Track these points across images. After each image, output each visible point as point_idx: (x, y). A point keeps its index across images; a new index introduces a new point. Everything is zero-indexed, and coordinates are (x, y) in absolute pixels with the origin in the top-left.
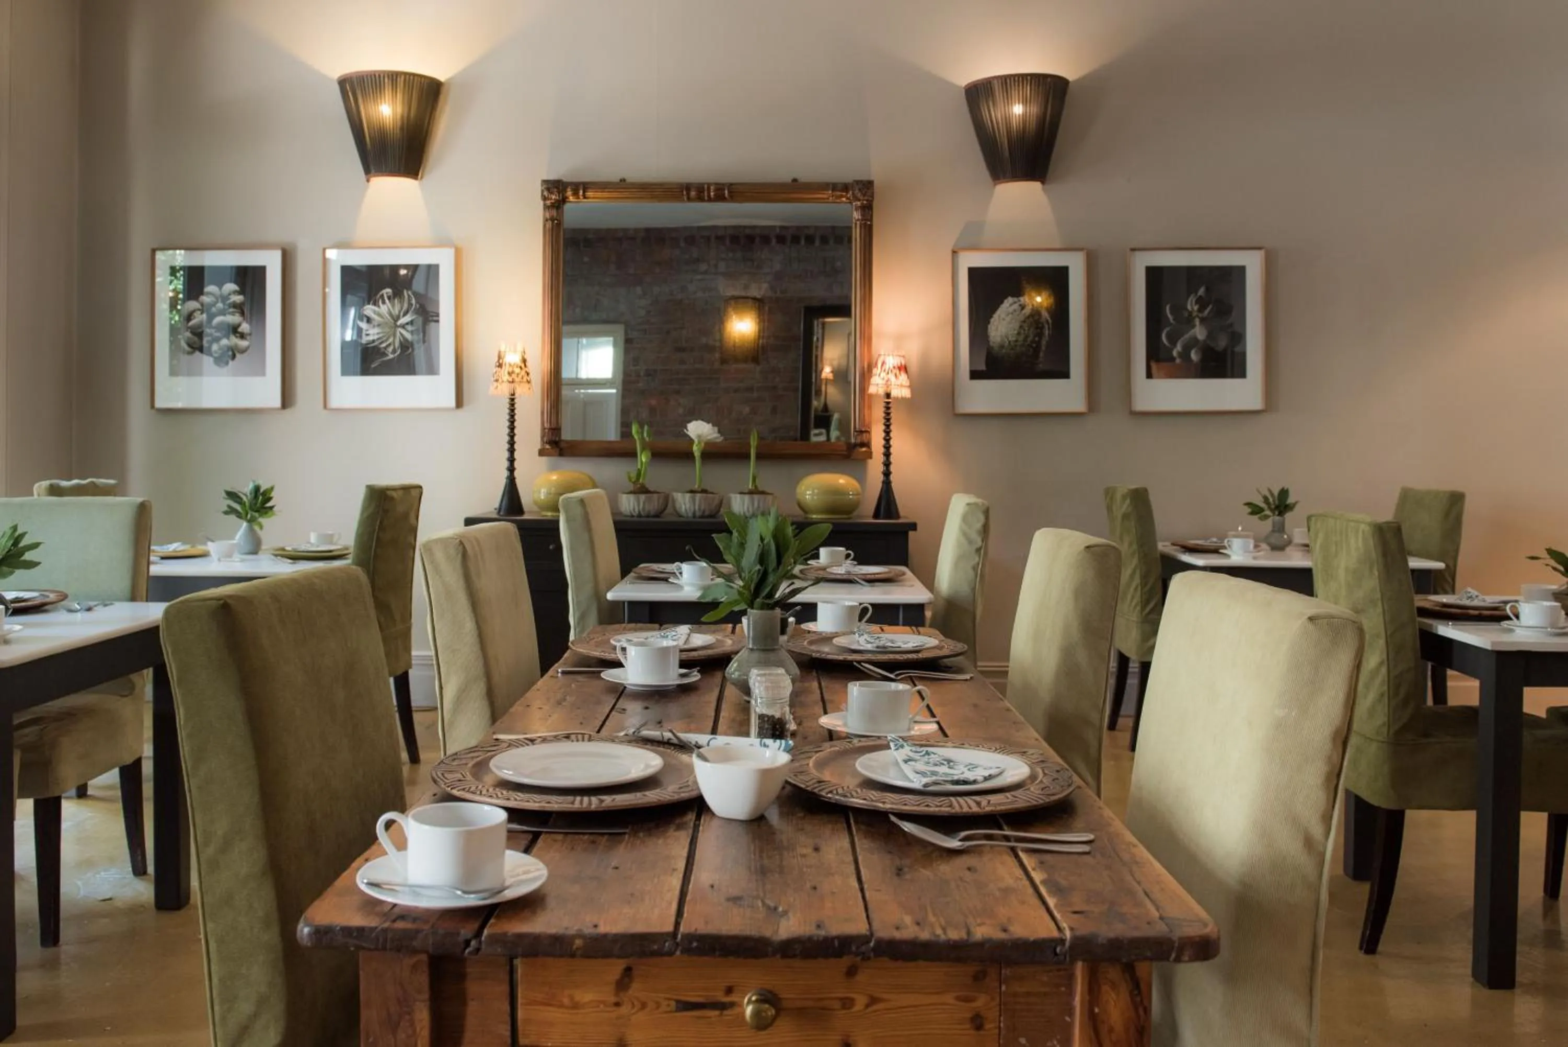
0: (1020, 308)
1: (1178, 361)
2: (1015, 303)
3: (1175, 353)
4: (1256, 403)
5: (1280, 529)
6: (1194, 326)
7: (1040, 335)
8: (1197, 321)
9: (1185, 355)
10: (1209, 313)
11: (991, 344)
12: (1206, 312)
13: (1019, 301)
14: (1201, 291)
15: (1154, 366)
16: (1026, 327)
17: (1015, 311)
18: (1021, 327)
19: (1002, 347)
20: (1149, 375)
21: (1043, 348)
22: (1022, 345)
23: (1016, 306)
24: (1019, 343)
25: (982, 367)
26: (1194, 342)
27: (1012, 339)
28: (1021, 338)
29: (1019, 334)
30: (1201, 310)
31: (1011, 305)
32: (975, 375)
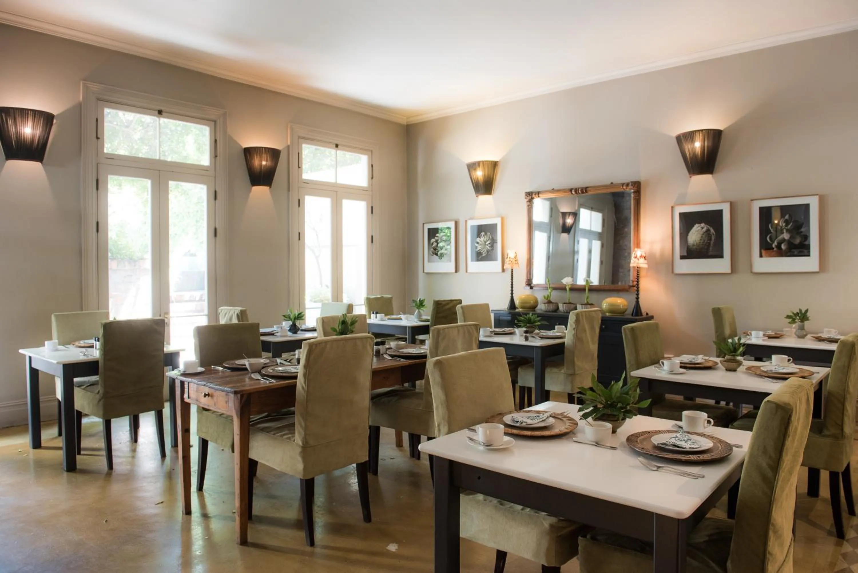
0: (701, 229)
1: (775, 249)
2: (699, 226)
3: (774, 246)
4: (816, 269)
5: (802, 328)
6: (783, 233)
7: (710, 240)
8: (785, 231)
9: (779, 246)
10: (791, 226)
11: (689, 244)
12: (789, 226)
13: (701, 225)
14: (787, 217)
15: (763, 252)
16: (704, 236)
17: (699, 230)
18: (702, 237)
19: (693, 245)
20: (761, 256)
21: (712, 245)
22: (702, 245)
23: (699, 228)
24: (701, 243)
25: (685, 254)
26: (784, 240)
27: (698, 242)
28: (702, 241)
29: (701, 240)
30: (786, 225)
31: (698, 227)
32: (682, 257)
